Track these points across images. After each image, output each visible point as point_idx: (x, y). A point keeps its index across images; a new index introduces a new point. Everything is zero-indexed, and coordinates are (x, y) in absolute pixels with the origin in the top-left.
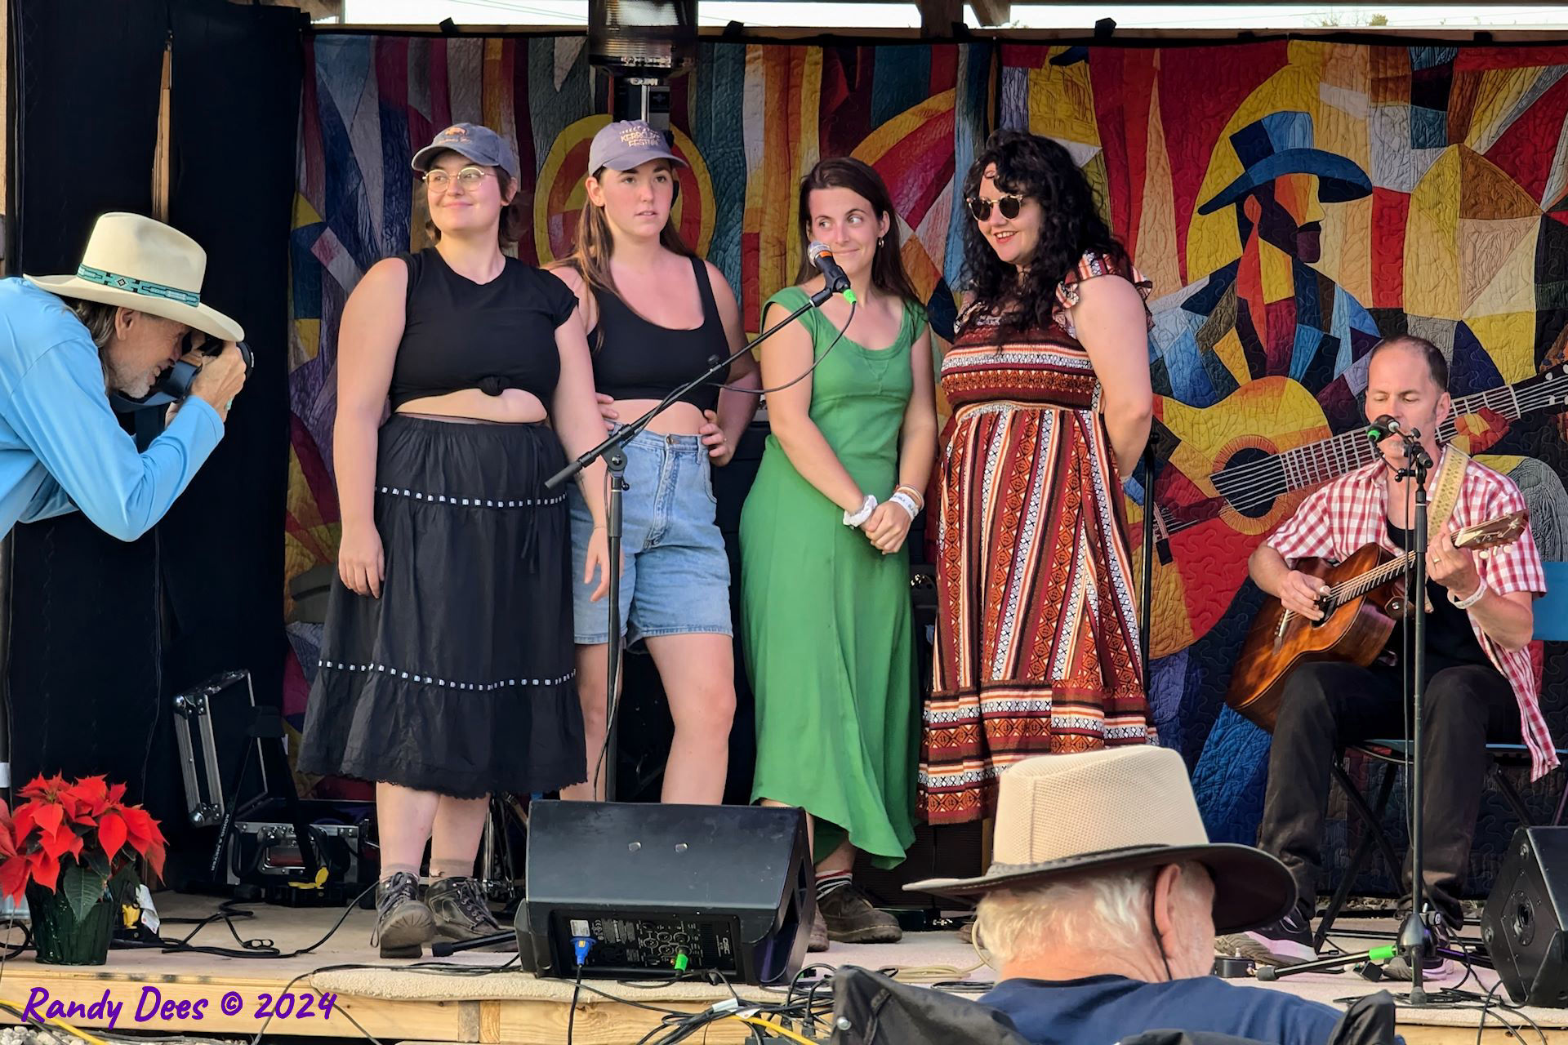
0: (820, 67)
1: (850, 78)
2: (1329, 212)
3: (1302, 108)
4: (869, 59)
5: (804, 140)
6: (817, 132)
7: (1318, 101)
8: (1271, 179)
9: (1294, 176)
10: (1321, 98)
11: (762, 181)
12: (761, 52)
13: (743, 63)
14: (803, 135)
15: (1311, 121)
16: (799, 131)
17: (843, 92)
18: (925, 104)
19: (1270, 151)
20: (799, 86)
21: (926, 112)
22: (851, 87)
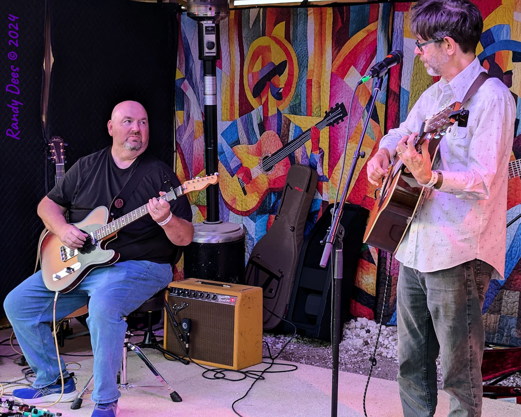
0: (332, 15)
1: (342, 19)
2: (516, 67)
3: (507, 23)
4: (349, 11)
5: (326, 43)
6: (331, 40)
7: (513, 19)
8: (493, 53)
9: (503, 51)
10: (514, 18)
11: (313, 59)
12: (312, 11)
13: (307, 15)
14: (327, 41)
15: (510, 28)
16: (325, 40)
17: (340, 24)
18: (367, 28)
19: (494, 41)
20: (325, 23)
21: (368, 31)
22: (342, 22)
